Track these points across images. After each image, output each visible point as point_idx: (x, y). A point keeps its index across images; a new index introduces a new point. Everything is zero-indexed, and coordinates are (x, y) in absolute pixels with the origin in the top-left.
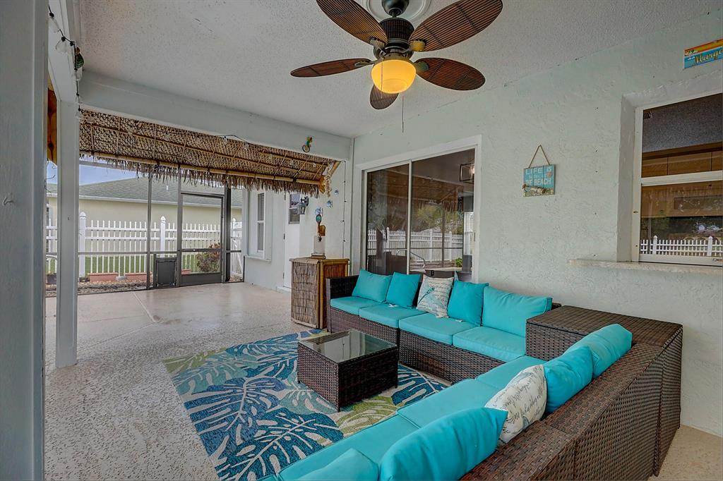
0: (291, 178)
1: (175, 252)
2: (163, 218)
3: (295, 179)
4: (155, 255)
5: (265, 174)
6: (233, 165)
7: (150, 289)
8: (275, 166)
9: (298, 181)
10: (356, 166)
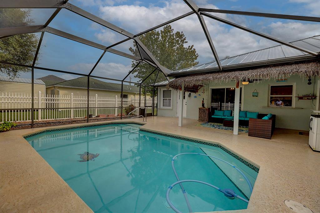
10: (209, 87)
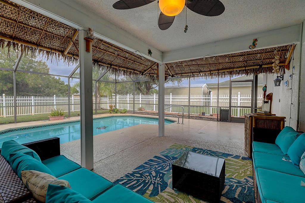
0: (258, 65)
1: (228, 107)
2: (239, 93)
3: (261, 66)
4: (220, 108)
5: (239, 67)
6: (221, 67)
7: (218, 121)
8: (243, 61)
9: (263, 66)
